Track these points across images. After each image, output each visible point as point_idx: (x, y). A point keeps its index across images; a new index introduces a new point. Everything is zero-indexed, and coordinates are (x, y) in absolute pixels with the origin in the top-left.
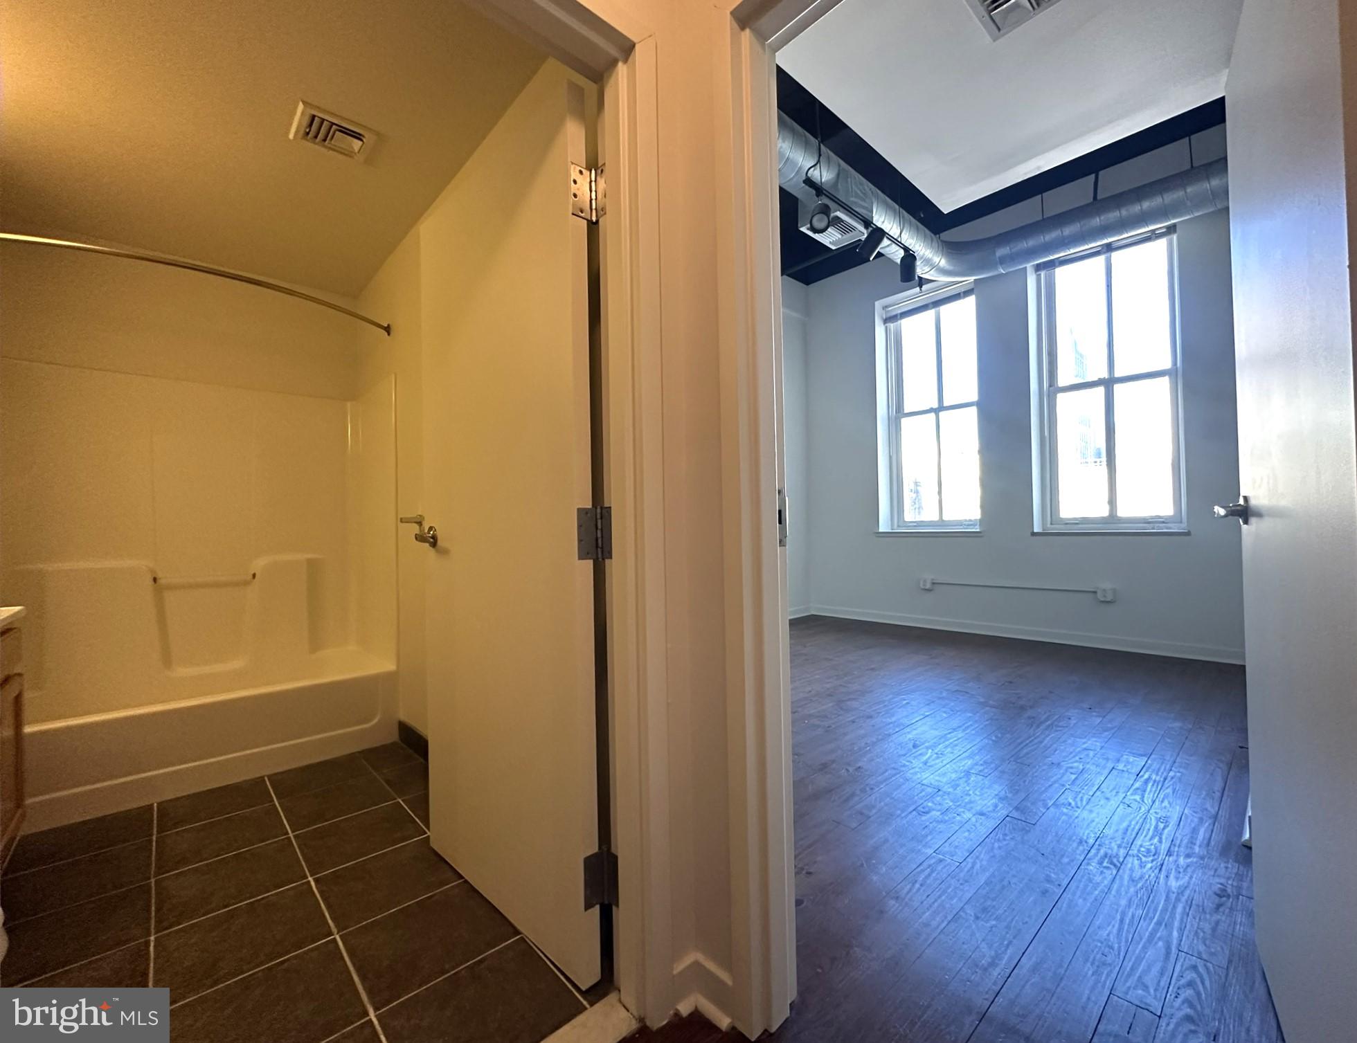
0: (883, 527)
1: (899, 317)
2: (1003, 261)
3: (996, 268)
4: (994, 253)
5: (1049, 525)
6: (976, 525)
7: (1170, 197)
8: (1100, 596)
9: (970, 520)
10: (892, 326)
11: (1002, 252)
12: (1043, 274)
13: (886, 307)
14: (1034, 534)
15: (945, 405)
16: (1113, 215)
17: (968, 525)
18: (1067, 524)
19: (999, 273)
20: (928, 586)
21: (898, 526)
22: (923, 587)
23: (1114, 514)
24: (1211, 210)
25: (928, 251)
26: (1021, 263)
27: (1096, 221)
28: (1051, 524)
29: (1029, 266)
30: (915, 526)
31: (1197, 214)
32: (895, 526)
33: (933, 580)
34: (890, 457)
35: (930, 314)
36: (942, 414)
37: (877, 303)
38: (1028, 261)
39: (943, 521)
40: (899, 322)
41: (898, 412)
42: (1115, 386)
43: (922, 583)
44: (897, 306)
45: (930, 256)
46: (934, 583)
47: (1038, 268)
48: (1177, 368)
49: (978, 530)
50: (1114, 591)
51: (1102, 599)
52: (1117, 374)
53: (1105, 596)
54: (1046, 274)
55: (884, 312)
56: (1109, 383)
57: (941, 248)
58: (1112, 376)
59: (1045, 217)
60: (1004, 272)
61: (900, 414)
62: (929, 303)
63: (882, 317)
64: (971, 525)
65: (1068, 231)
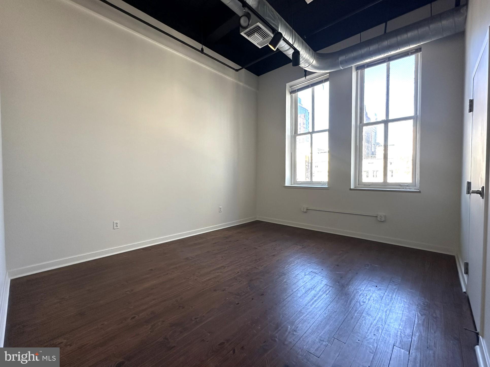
0: (287, 183)
1: (296, 91)
2: (342, 63)
3: (338, 66)
4: (338, 59)
5: (357, 185)
6: (326, 184)
7: (421, 31)
8: (379, 219)
9: (324, 182)
10: (294, 95)
11: (341, 58)
12: (359, 71)
13: (292, 86)
14: (351, 189)
15: (315, 131)
16: (393, 40)
17: (323, 184)
18: (365, 185)
19: (340, 69)
20: (305, 210)
21: (294, 183)
22: (302, 211)
23: (386, 181)
24: (440, 37)
25: (308, 55)
26: (350, 64)
27: (385, 43)
28: (358, 185)
29: (354, 65)
30: (301, 184)
31: (433, 40)
32: (293, 183)
33: (307, 208)
34: (291, 153)
35: (310, 90)
36: (314, 135)
37: (287, 84)
38: (353, 63)
39: (313, 182)
40: (297, 93)
41: (295, 133)
42: (389, 123)
43: (302, 209)
44: (296, 86)
45: (308, 58)
46: (307, 209)
47: (358, 68)
48: (417, 115)
49: (327, 187)
50: (385, 216)
51: (380, 220)
52: (391, 118)
53: (381, 219)
54: (360, 71)
55: (290, 88)
56: (386, 122)
57: (314, 54)
58: (388, 119)
59: (361, 42)
60: (342, 69)
61: (296, 134)
62: (309, 85)
63: (290, 91)
64: (324, 184)
65: (372, 48)
